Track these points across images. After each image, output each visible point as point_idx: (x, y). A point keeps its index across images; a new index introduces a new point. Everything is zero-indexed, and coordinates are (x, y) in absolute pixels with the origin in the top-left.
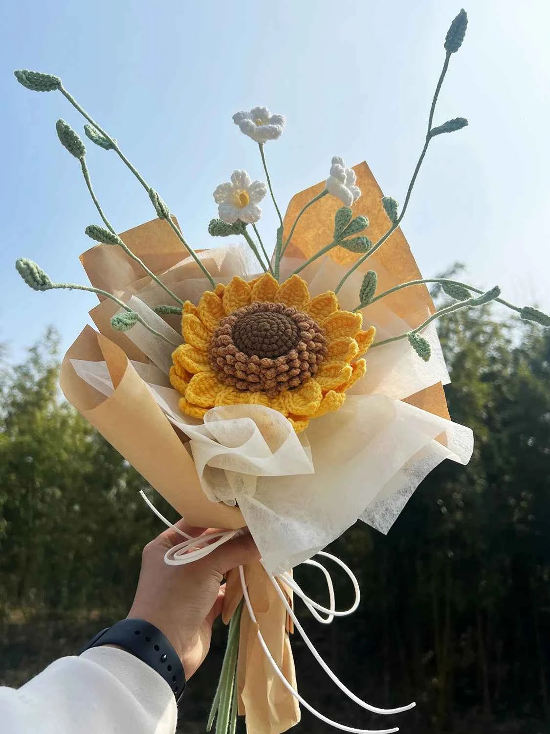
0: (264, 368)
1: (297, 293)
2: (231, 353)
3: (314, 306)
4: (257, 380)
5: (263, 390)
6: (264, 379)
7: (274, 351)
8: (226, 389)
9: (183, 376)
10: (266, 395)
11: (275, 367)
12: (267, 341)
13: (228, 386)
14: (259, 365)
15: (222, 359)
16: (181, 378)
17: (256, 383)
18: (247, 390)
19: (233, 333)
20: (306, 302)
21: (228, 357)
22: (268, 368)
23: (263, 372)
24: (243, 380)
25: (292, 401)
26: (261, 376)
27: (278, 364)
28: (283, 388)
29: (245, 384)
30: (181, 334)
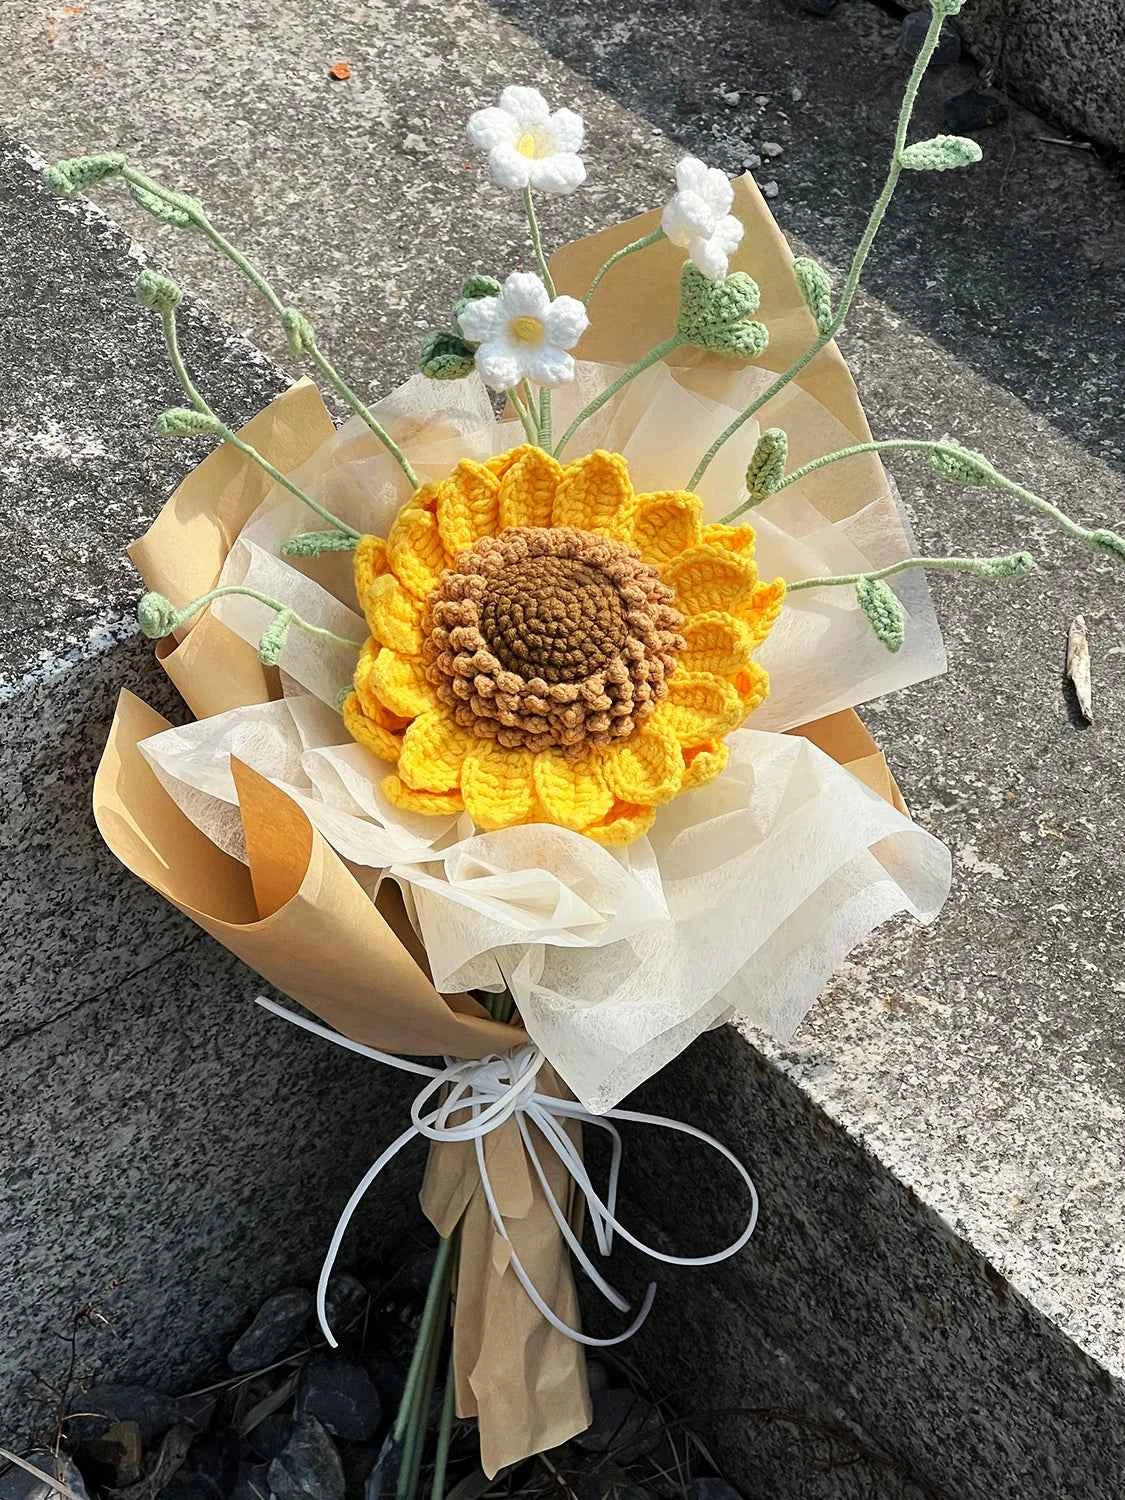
0: (557, 705)
1: (604, 487)
2: (484, 670)
3: (645, 519)
4: (545, 728)
5: (557, 746)
6: (559, 727)
7: (577, 664)
8: (475, 747)
9: (378, 719)
10: (563, 757)
11: (582, 700)
12: (560, 643)
13: (480, 739)
14: (548, 698)
15: (465, 684)
16: (374, 721)
17: (541, 735)
18: (522, 747)
19: (483, 618)
20: (627, 509)
21: (481, 681)
22: (569, 705)
23: (557, 712)
24: (514, 730)
25: (618, 769)
26: (552, 720)
27: (588, 694)
28: (601, 745)
29: (519, 736)
30: (360, 615)
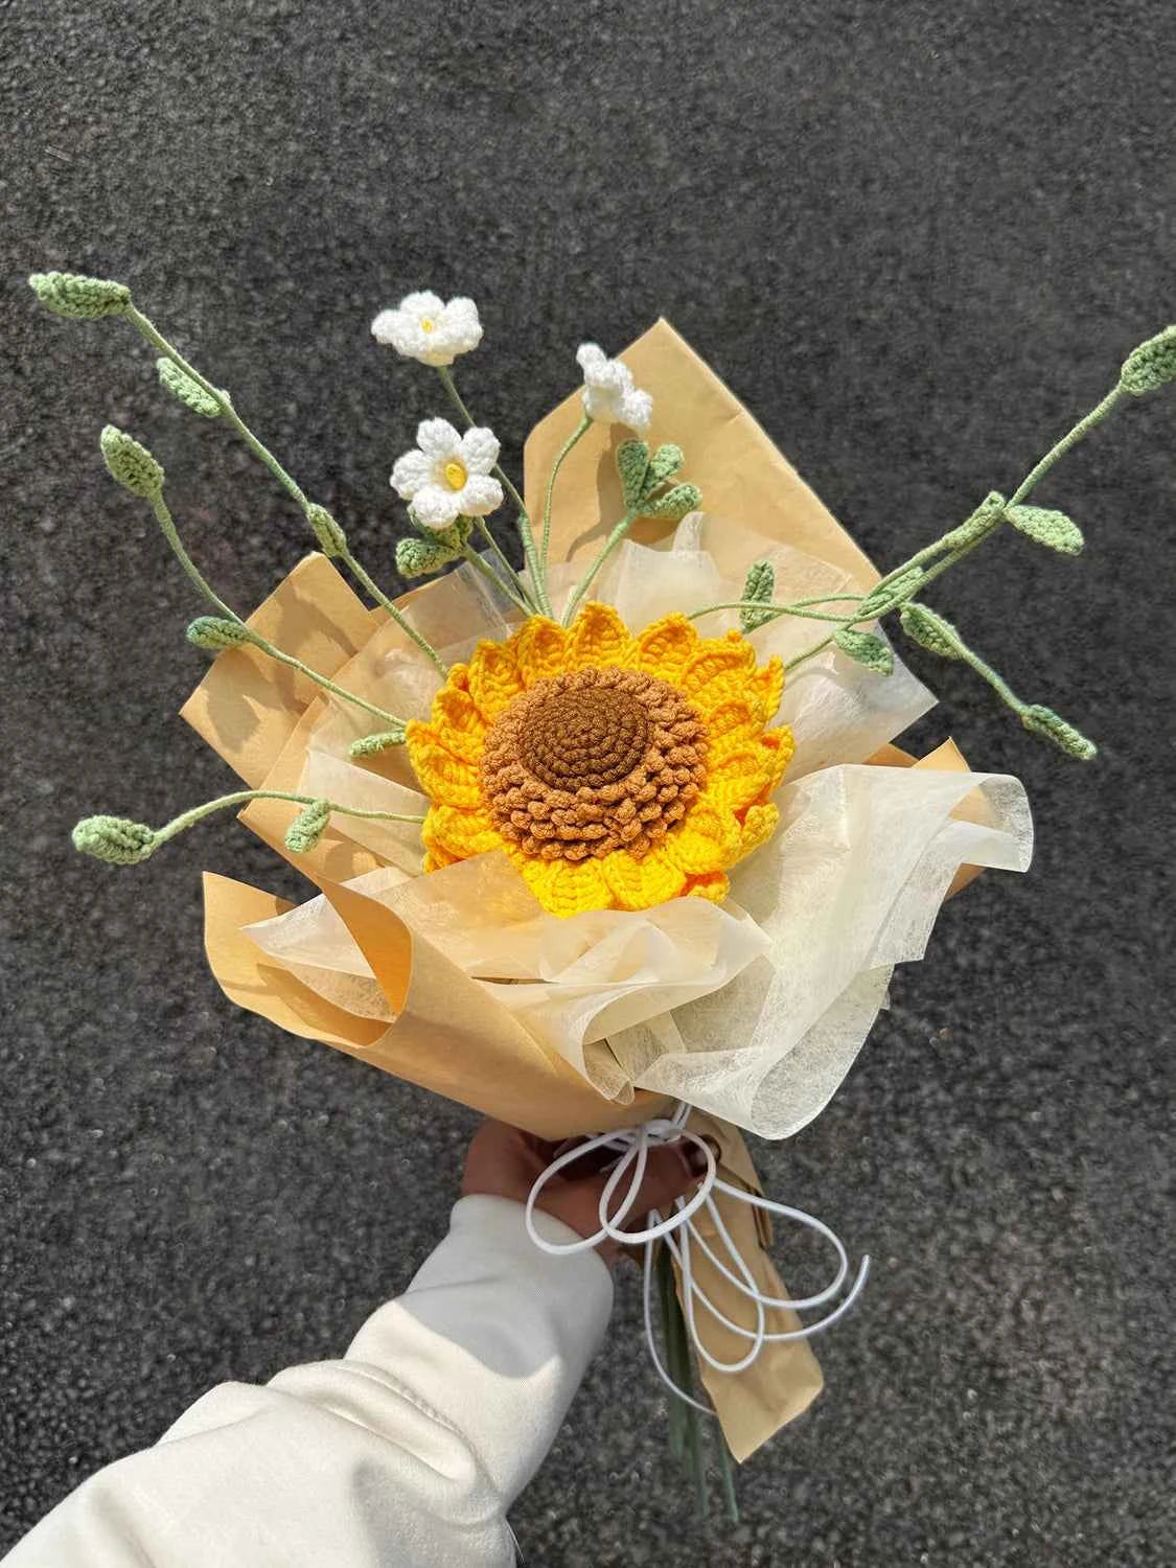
0: (608, 806)
2: (534, 796)
3: (645, 650)
4: (603, 832)
5: (620, 847)
6: (615, 827)
7: (615, 765)
8: (547, 867)
10: (628, 853)
11: (629, 795)
12: (594, 751)
13: (549, 860)
14: (598, 802)
15: (520, 814)
17: (602, 839)
18: (590, 856)
19: (522, 758)
20: (627, 647)
21: (534, 807)
22: (617, 803)
23: (609, 812)
24: (576, 842)
26: (609, 822)
27: (633, 788)
28: (656, 832)
29: (582, 847)
30: (422, 791)
